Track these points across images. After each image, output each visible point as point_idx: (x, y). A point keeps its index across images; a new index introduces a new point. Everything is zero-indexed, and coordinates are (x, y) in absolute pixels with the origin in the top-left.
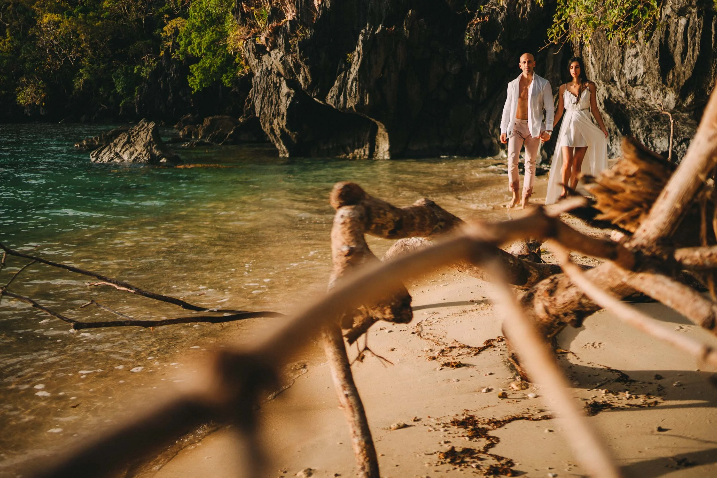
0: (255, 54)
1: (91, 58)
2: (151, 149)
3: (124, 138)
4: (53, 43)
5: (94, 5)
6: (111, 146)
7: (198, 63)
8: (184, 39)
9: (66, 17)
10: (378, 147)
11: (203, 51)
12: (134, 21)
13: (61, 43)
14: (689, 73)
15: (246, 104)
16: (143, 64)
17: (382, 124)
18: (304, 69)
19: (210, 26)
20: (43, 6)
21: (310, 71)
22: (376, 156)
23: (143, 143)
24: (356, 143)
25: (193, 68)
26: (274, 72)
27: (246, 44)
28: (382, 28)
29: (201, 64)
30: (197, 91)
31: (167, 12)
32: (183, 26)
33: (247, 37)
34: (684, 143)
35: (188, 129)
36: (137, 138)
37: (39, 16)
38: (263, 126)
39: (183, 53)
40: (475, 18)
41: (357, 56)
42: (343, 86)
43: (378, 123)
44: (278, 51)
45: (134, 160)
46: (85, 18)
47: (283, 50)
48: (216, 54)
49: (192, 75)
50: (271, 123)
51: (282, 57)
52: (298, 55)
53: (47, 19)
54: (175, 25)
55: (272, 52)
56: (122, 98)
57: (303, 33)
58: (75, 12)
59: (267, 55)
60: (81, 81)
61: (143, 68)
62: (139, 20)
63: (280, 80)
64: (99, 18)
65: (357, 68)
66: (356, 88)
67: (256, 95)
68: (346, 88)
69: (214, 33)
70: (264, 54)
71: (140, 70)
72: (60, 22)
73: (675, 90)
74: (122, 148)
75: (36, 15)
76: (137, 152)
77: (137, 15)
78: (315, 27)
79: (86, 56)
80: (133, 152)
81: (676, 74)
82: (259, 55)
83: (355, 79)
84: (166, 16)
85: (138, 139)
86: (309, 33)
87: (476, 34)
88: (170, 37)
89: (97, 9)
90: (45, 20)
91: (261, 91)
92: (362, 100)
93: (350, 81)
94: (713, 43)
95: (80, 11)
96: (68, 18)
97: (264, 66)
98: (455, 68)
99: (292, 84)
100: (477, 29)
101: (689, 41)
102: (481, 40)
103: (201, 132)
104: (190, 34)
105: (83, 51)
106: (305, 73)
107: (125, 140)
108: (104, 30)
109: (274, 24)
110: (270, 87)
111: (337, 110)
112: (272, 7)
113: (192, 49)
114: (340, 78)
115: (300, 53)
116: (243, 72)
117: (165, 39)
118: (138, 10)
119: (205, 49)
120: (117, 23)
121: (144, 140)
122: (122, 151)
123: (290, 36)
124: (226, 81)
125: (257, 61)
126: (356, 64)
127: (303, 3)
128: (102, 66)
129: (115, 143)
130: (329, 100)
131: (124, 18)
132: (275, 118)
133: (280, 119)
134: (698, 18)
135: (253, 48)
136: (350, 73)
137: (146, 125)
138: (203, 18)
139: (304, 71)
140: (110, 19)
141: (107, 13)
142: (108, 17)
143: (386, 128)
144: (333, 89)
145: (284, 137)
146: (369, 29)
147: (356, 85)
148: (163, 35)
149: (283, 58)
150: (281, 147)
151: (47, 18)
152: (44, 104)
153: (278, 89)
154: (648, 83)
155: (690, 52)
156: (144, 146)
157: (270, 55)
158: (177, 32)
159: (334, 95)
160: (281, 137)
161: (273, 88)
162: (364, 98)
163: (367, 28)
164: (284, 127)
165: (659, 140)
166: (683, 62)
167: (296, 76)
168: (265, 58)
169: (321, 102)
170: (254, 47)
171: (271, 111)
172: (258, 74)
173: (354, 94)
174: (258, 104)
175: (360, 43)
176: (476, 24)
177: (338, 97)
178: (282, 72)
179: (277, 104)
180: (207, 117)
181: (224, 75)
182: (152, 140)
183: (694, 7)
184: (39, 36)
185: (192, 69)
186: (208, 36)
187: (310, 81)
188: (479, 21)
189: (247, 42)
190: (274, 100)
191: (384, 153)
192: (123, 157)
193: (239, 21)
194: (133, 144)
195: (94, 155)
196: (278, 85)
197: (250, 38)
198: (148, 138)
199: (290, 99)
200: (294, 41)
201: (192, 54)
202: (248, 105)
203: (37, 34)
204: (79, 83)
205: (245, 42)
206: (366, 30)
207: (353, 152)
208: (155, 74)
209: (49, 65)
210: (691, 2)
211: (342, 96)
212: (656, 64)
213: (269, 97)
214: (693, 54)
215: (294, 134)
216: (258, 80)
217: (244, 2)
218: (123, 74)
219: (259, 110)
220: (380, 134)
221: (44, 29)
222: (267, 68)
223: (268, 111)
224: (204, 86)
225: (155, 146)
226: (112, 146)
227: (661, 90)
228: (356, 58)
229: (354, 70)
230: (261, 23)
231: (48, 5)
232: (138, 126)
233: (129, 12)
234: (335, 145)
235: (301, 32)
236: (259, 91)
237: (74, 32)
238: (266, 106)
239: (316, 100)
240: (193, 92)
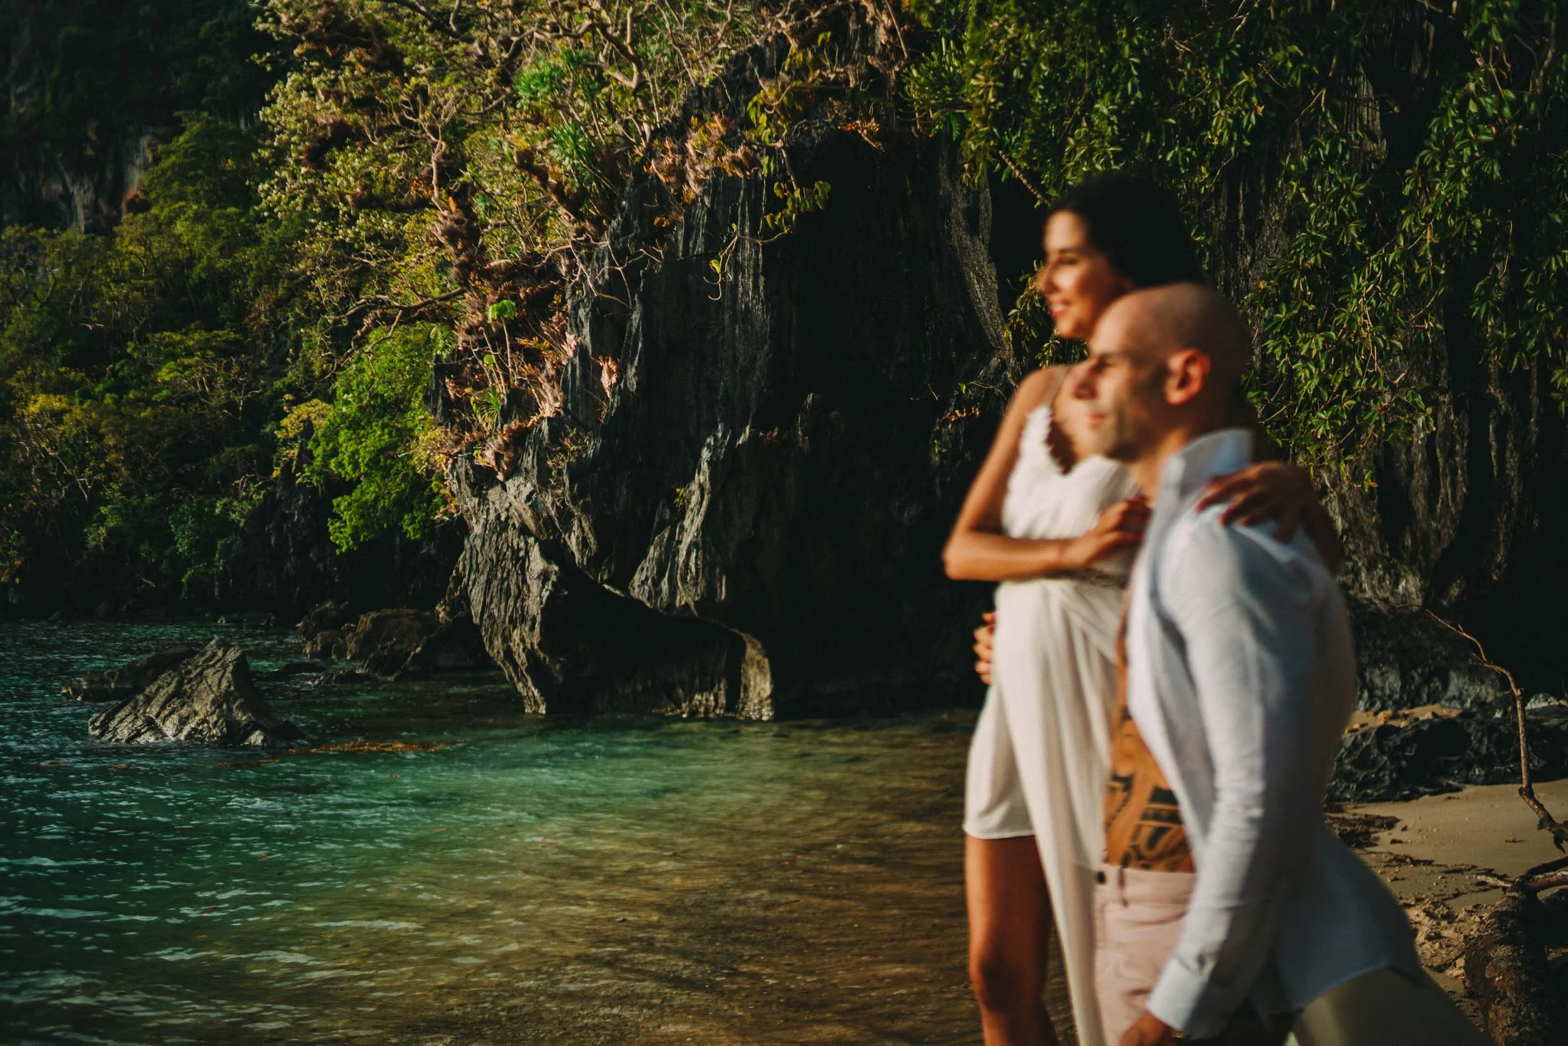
0: (472, 486)
1: (127, 484)
2: (230, 710)
3: (169, 684)
4: (46, 453)
5: (139, 376)
6: (137, 701)
7: (350, 493)
8: (323, 443)
9: (77, 400)
10: (746, 689)
11: (363, 469)
12: (221, 408)
13: (63, 455)
14: (1449, 533)
15: (451, 585)
16: (236, 496)
17: (755, 640)
18: (580, 522)
19: (380, 416)
20: (30, 379)
21: (596, 527)
22: (743, 709)
23: (212, 696)
24: (697, 681)
25: (341, 503)
26: (514, 525)
27: (453, 465)
28: (751, 433)
29: (356, 494)
30: (348, 550)
31: (290, 388)
32: (323, 416)
33: (456, 451)
34: (1436, 679)
35: (324, 639)
36: (198, 684)
37: (21, 399)
38: (487, 645)
39: (319, 473)
40: (951, 409)
41: (697, 493)
42: (667, 557)
43: (745, 636)
44: (521, 480)
45: (189, 736)
46: (117, 402)
47: (534, 481)
48: (388, 473)
49: (337, 517)
50: (507, 639)
51: (532, 493)
52: (567, 493)
53: (38, 405)
54: (305, 416)
55: (509, 484)
56: (189, 563)
57: (576, 444)
58: (97, 390)
59: (498, 488)
60: (102, 530)
61: (235, 503)
62: (231, 405)
63: (526, 543)
64: (149, 403)
65: (699, 521)
66: (696, 564)
67: (473, 577)
68: (674, 564)
69: (386, 431)
70: (491, 486)
71: (227, 508)
72: (64, 411)
73: (1420, 570)
74: (163, 707)
75: (15, 398)
76: (197, 718)
77: (227, 396)
78: (605, 432)
79: (116, 481)
80: (188, 718)
81: (1419, 535)
82: (481, 488)
83: (693, 545)
84: (287, 397)
85: (202, 687)
86: (592, 446)
87: (955, 442)
88: (295, 439)
89: (146, 384)
90: (33, 409)
91: (485, 566)
92: (711, 590)
93: (683, 548)
94: (1495, 469)
95: (108, 390)
96: (81, 403)
97: (492, 511)
98: (910, 513)
99: (554, 551)
100: (957, 433)
101: (1441, 465)
102: (967, 455)
103: (352, 646)
104: (337, 433)
105: (110, 469)
106: (583, 531)
107: (171, 689)
108: (157, 427)
109: (514, 424)
110: (504, 559)
111: (654, 611)
112: (509, 387)
113: (340, 465)
114: (661, 540)
115: (571, 488)
116: (445, 513)
117: (285, 444)
118: (231, 385)
119: (367, 465)
120: (186, 411)
121: (215, 689)
122: (162, 715)
123: (550, 452)
124: (410, 529)
125: (476, 500)
126: (695, 510)
127: (578, 382)
128: (149, 499)
129: (146, 696)
130: (637, 590)
131: (200, 402)
132: (515, 627)
133: (527, 629)
134: (1456, 415)
135: (467, 473)
136: (682, 528)
137: (220, 654)
138: (365, 402)
139: (581, 526)
140: (172, 405)
141: (165, 392)
142: (167, 401)
143: (764, 647)
144: (646, 564)
145: (536, 668)
146: (724, 436)
147: (697, 557)
148: (279, 435)
149: (534, 496)
150: (529, 690)
151: (38, 403)
152: (17, 580)
153: (521, 562)
154: (1354, 552)
155: (1445, 489)
156: (213, 702)
157: (504, 488)
158: (308, 429)
159: (647, 578)
160: (527, 670)
161: (512, 560)
162: (715, 585)
163: (720, 435)
164: (536, 647)
165: (1378, 672)
166: (1431, 508)
167: (560, 534)
168: (494, 494)
169: (618, 592)
170: (471, 472)
171: (506, 612)
172: (478, 529)
173: (692, 578)
174: (476, 595)
175: (705, 466)
176: (953, 423)
177: (656, 583)
178: (531, 524)
179: (521, 596)
180: (365, 612)
181: (406, 517)
182: (232, 688)
183: (1443, 392)
184: (18, 439)
185: (338, 506)
186: (376, 437)
187: (594, 547)
188: (959, 415)
189: (455, 461)
190: (513, 587)
191: (761, 702)
192: (164, 729)
193: (438, 416)
194: (189, 698)
195: (97, 724)
196: (522, 554)
197: (460, 452)
198: (224, 684)
199: (549, 586)
200: (559, 463)
201: (339, 475)
202: (456, 587)
203: (14, 435)
204: (96, 535)
205: (451, 461)
206: (716, 439)
207: (691, 701)
208: (259, 516)
209: (36, 500)
210: (1436, 382)
211: (666, 579)
212: (1373, 514)
213: (503, 580)
214: (1453, 493)
215: (559, 661)
216: (478, 542)
217: (449, 377)
218: (193, 515)
219: (479, 608)
220: (752, 659)
221: (29, 426)
222: (498, 517)
223: (499, 611)
224: (362, 538)
225: (238, 703)
226: (140, 703)
227: (1386, 569)
228: (694, 499)
229: (692, 525)
230: (486, 421)
231: (41, 377)
232: (203, 655)
233: (212, 389)
234: (649, 683)
235: (574, 441)
236: (481, 567)
237: (94, 432)
238: (495, 600)
239: (607, 587)
240: (338, 552)
